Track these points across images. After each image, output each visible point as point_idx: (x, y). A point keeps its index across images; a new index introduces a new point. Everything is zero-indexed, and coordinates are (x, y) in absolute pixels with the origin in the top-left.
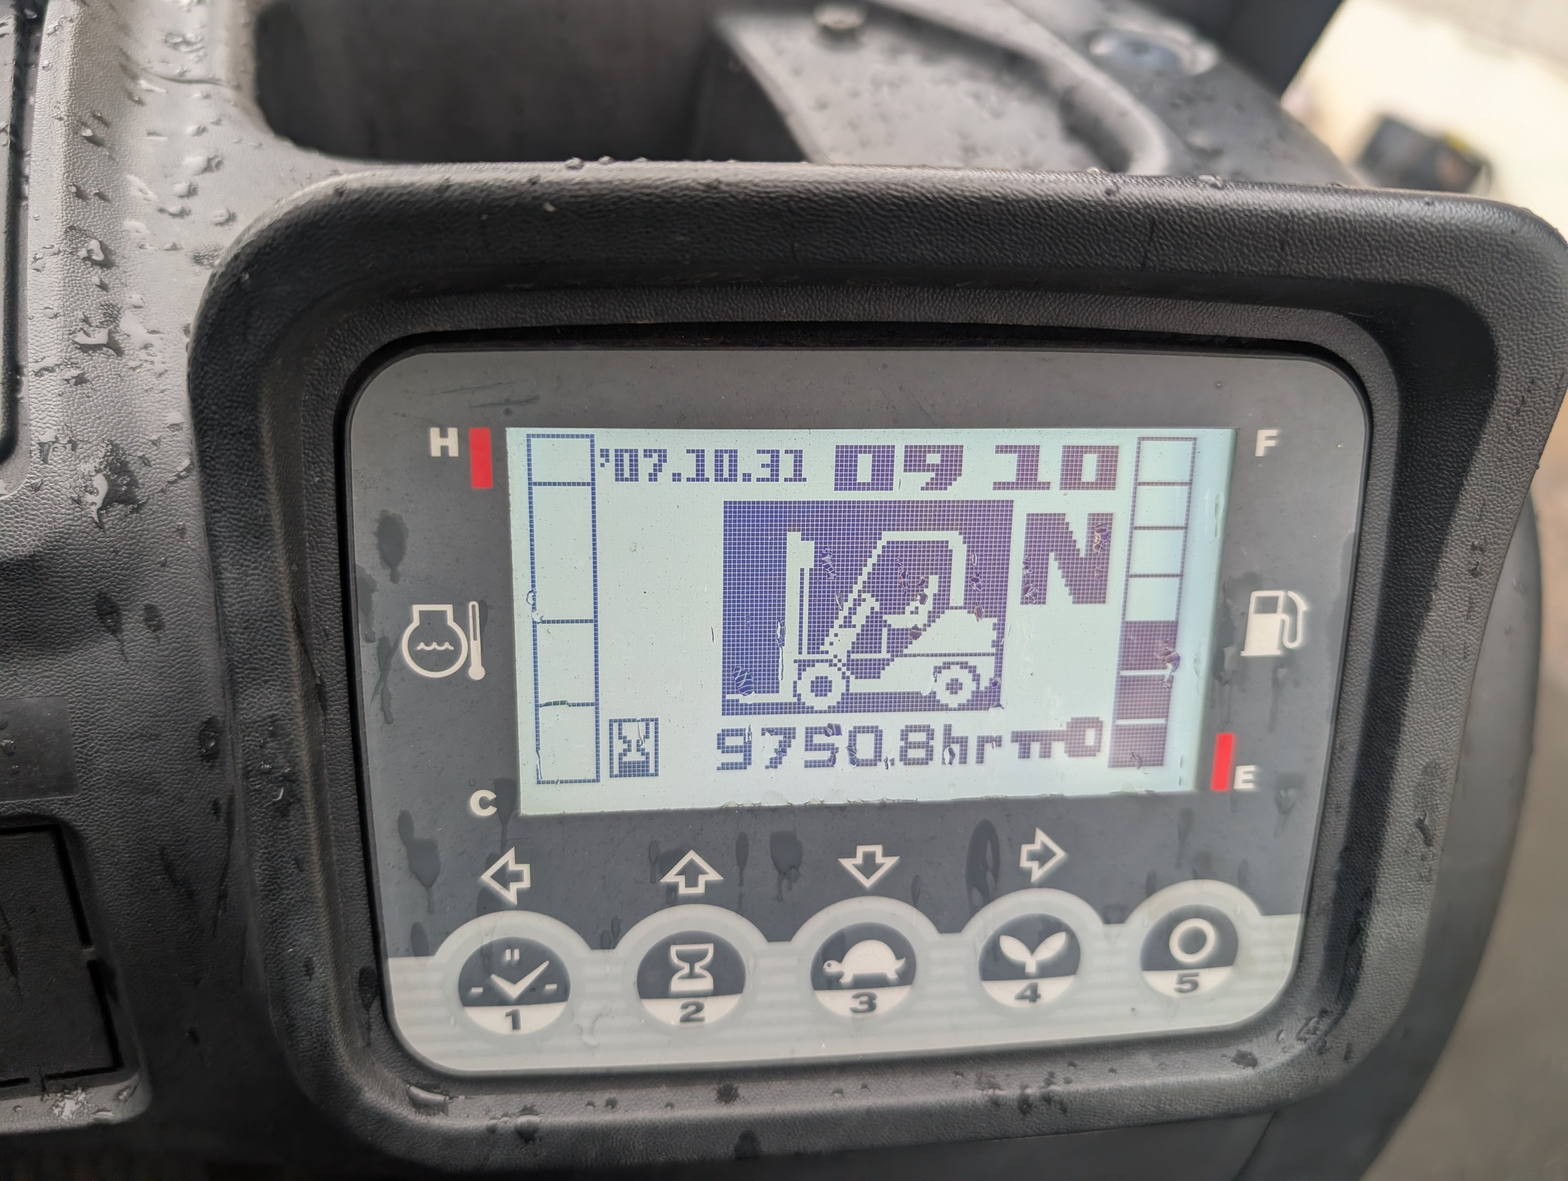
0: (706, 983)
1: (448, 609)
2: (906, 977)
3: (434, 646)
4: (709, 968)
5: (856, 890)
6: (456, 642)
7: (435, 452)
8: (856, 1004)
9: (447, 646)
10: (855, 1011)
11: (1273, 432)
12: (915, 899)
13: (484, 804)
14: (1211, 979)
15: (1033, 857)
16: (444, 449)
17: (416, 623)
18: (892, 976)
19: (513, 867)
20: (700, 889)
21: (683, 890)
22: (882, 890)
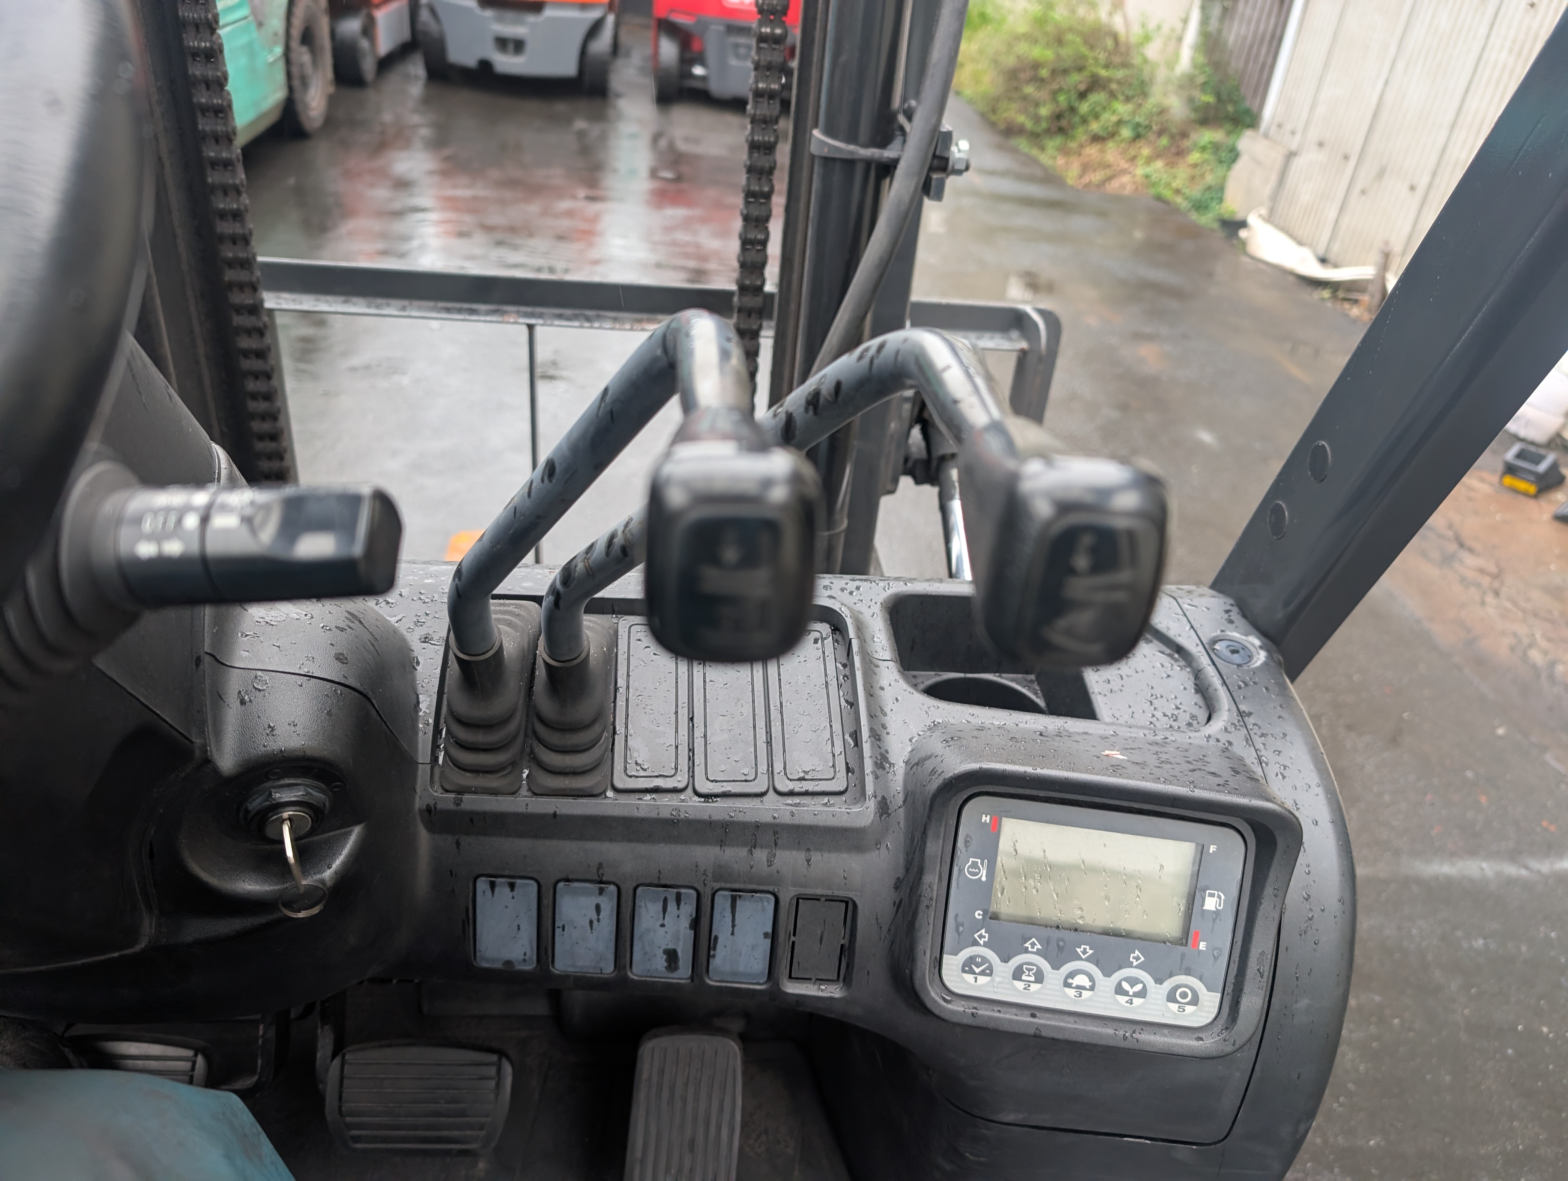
0: (1032, 979)
1: (979, 861)
2: (1092, 988)
3: (974, 870)
4: (1033, 974)
5: (1081, 959)
6: (980, 871)
7: (983, 821)
8: (1076, 994)
9: (977, 870)
10: (1075, 996)
11: (1216, 847)
12: (1097, 964)
13: (979, 915)
14: (1189, 1009)
15: (1134, 958)
16: (986, 820)
17: (970, 863)
18: (1088, 987)
19: (984, 934)
20: (1035, 950)
21: (1030, 949)
22: (1088, 960)
